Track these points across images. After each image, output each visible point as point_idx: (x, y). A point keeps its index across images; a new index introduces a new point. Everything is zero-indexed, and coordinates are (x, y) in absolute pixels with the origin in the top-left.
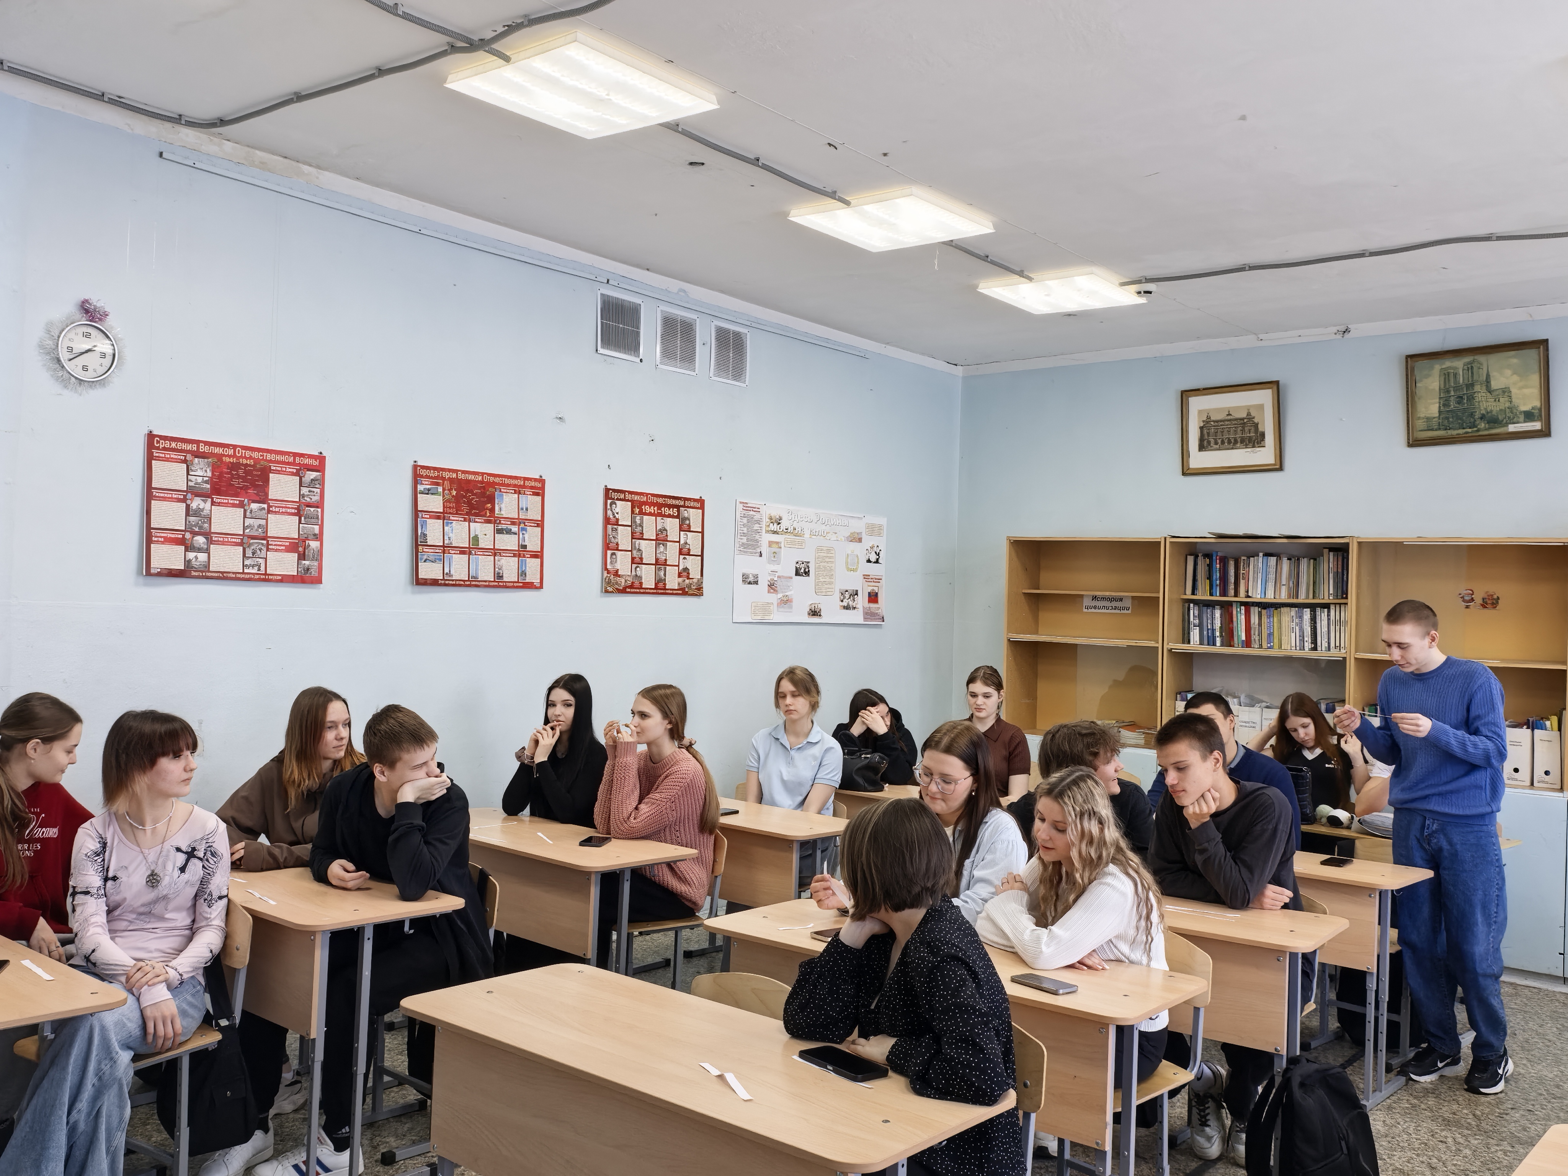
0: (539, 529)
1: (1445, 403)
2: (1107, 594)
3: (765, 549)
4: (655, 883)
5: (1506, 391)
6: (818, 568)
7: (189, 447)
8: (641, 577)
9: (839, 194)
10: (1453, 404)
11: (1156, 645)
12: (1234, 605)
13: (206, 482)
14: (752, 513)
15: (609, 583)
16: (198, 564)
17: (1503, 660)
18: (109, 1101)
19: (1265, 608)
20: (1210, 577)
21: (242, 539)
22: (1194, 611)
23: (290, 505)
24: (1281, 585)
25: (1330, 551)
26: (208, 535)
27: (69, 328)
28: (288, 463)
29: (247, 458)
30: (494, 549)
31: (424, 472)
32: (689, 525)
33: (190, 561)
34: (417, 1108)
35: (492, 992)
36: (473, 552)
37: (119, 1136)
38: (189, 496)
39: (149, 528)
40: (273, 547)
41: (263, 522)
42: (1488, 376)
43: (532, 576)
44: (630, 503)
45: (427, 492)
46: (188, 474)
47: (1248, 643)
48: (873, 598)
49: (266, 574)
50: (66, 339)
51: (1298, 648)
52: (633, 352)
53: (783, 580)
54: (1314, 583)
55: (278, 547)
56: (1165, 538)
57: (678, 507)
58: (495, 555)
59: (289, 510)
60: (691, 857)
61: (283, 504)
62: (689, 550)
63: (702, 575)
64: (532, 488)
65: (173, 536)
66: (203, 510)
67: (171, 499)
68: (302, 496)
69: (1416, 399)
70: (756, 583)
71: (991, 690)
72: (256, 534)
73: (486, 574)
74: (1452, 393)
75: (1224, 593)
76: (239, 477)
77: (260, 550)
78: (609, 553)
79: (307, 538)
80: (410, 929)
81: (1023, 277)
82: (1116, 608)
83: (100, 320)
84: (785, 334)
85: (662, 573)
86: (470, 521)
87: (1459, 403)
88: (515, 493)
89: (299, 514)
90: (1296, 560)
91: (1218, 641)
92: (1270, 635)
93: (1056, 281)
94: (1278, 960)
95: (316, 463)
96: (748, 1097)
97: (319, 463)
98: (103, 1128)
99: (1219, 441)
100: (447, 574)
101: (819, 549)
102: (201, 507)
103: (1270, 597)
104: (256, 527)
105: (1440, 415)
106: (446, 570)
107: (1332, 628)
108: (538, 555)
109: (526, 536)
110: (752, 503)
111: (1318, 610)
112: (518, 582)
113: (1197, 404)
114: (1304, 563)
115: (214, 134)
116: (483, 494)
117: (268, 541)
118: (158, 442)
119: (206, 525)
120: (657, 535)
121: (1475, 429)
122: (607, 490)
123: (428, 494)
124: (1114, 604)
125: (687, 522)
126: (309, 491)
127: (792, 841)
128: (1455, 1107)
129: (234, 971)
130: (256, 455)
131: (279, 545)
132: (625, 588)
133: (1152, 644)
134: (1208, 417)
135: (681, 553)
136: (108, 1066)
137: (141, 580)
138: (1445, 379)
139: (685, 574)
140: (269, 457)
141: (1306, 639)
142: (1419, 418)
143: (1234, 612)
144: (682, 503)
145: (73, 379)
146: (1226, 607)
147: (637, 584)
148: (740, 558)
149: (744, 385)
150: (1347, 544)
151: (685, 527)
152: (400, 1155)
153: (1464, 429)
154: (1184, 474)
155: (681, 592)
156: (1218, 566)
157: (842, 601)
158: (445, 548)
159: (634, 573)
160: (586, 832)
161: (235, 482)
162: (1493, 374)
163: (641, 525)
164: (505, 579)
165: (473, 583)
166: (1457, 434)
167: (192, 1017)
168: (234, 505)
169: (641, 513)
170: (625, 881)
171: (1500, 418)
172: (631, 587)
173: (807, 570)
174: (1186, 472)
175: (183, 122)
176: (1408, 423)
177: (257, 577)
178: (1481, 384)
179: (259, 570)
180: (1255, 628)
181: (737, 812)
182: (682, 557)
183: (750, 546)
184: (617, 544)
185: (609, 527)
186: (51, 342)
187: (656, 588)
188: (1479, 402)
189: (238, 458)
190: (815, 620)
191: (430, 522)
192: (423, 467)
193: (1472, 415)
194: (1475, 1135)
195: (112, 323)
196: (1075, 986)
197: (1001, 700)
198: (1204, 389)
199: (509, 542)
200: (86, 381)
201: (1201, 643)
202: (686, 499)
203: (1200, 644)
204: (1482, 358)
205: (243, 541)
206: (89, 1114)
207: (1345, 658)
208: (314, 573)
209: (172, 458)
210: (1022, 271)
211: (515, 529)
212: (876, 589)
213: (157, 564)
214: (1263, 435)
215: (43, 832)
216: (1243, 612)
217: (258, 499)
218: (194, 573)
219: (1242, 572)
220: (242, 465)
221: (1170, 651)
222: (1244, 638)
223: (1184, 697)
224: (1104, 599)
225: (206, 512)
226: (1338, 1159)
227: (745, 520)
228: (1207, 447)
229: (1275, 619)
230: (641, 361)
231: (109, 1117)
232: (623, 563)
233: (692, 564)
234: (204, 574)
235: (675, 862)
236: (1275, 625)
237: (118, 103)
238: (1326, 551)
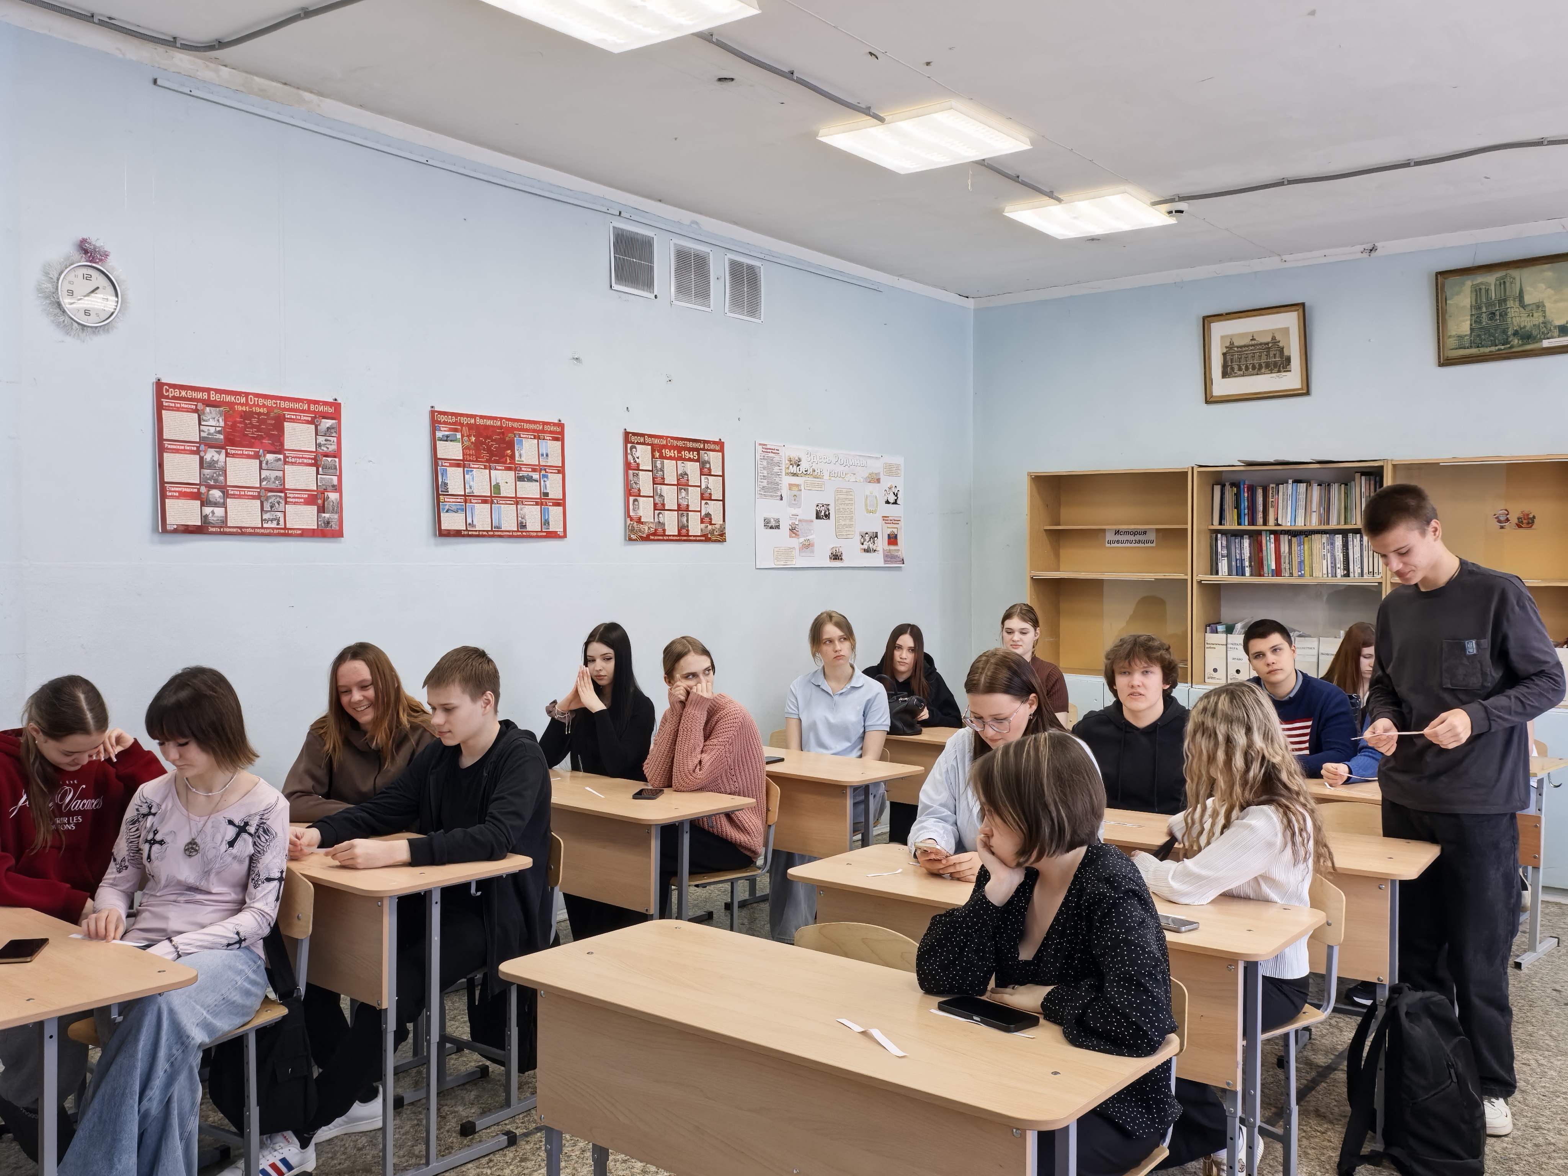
0: (560, 476)
1: (1476, 320)
2: (1132, 527)
3: (785, 492)
4: (713, 834)
5: (1540, 306)
6: (837, 511)
7: (199, 395)
8: (664, 524)
9: (873, 110)
10: (1485, 320)
11: (1185, 577)
12: (1264, 534)
13: (219, 432)
14: (771, 455)
15: (632, 530)
16: (215, 519)
17: (1543, 580)
18: (180, 1088)
19: (1295, 536)
20: (1237, 506)
21: (259, 492)
22: (1222, 542)
23: (306, 455)
24: (1312, 512)
25: (1362, 475)
26: (223, 489)
27: (68, 269)
28: (303, 411)
29: (260, 407)
30: (516, 497)
31: (443, 418)
32: (710, 469)
33: (206, 516)
34: (479, 1076)
35: (592, 953)
36: (495, 501)
37: (192, 1121)
38: (202, 447)
39: (162, 482)
40: (294, 500)
41: (280, 474)
42: (1521, 292)
43: (556, 526)
44: (650, 447)
45: (446, 439)
46: (200, 424)
47: (1278, 572)
48: (893, 539)
49: (285, 528)
50: (66, 282)
51: (1330, 575)
52: (646, 288)
53: (804, 523)
54: (1346, 508)
55: (297, 500)
56: (1193, 468)
57: (698, 450)
58: (517, 503)
59: (305, 461)
60: (750, 806)
61: (300, 454)
62: (710, 494)
63: (724, 521)
64: (551, 432)
65: (188, 490)
66: (217, 462)
67: (184, 451)
68: (318, 445)
69: (1447, 316)
70: (778, 527)
71: (1027, 626)
72: (273, 486)
73: (509, 524)
74: (1484, 310)
75: (1252, 522)
76: (253, 427)
77: (279, 503)
78: (631, 499)
79: (326, 490)
80: (477, 891)
81: (1052, 198)
82: (1139, 542)
83: (101, 260)
84: (800, 267)
85: (685, 519)
86: (490, 469)
87: (1491, 320)
88: (535, 438)
89: (316, 464)
90: (1325, 485)
91: (1247, 571)
92: (1301, 563)
93: (1087, 202)
94: (1380, 888)
95: (331, 410)
96: (901, 1054)
97: (334, 410)
98: (175, 1113)
99: (1243, 367)
100: (470, 524)
101: (838, 491)
102: (215, 459)
103: (1300, 524)
104: (273, 479)
105: (1471, 333)
106: (469, 521)
107: (1365, 553)
108: (560, 503)
109: (548, 483)
110: (771, 444)
111: (1350, 535)
112: (541, 531)
113: (1219, 330)
114: (1335, 489)
115: (210, 59)
116: (502, 441)
117: (286, 494)
118: (167, 391)
119: (222, 478)
120: (678, 480)
121: (1508, 346)
122: (627, 434)
123: (447, 441)
124: (1138, 537)
125: (708, 466)
126: (326, 440)
127: (846, 787)
128: (1530, 1028)
129: (296, 942)
130: (269, 403)
131: (297, 498)
132: (648, 536)
133: (1182, 576)
134: (1232, 343)
135: (702, 498)
136: (180, 1051)
137: (157, 537)
138: (1477, 295)
139: (707, 519)
140: (286, 405)
141: (1338, 566)
142: (1450, 337)
143: (1264, 541)
144: (702, 446)
145: (75, 325)
146: (1255, 536)
147: (660, 530)
148: (761, 502)
149: (759, 321)
150: (1382, 467)
151: (705, 471)
152: (480, 1124)
153: (1496, 346)
154: (1207, 402)
155: (704, 538)
156: (1246, 495)
157: (862, 544)
158: (467, 498)
159: (656, 520)
160: (637, 786)
161: (249, 432)
162: (1527, 289)
163: (662, 470)
164: (529, 529)
165: (496, 533)
166: (1490, 352)
167: (256, 995)
168: (249, 457)
169: (662, 457)
170: (685, 833)
171: (1534, 333)
172: (655, 534)
173: (827, 513)
174: (1210, 400)
175: (178, 45)
176: (1439, 342)
177: (276, 531)
178: (1514, 300)
179: (278, 524)
180: (1285, 557)
181: (782, 760)
182: (703, 502)
183: (771, 489)
184: (639, 490)
185: (631, 472)
186: (49, 285)
187: (679, 535)
188: (1512, 318)
189: (251, 406)
190: (837, 564)
191: (450, 470)
192: (441, 413)
193: (1505, 332)
194: (1557, 1056)
195: (114, 265)
196: (1195, 923)
197: (1037, 638)
198: (1227, 314)
199: (530, 490)
200: (88, 327)
201: (1230, 573)
202: (705, 442)
203: (1229, 575)
204: (1515, 273)
205: (261, 494)
206: (161, 1101)
207: (1380, 583)
208: (335, 526)
209: (183, 408)
210: (1052, 192)
211: (536, 476)
212: (895, 531)
213: (173, 520)
214: (1288, 360)
215: (84, 804)
216: (1272, 540)
217: (273, 449)
218: (211, 529)
219: (1271, 500)
220: (256, 413)
221: (1200, 582)
222: (1274, 567)
223: (1214, 629)
224: (1127, 533)
225: (221, 464)
226: (1448, 1087)
227: (765, 463)
228: (1231, 374)
229: (1306, 547)
230: (656, 297)
231: (180, 1101)
232: (645, 510)
233: (714, 508)
234: (222, 530)
235: (733, 812)
236: (1306, 553)
237: (109, 24)
238: (1358, 475)
